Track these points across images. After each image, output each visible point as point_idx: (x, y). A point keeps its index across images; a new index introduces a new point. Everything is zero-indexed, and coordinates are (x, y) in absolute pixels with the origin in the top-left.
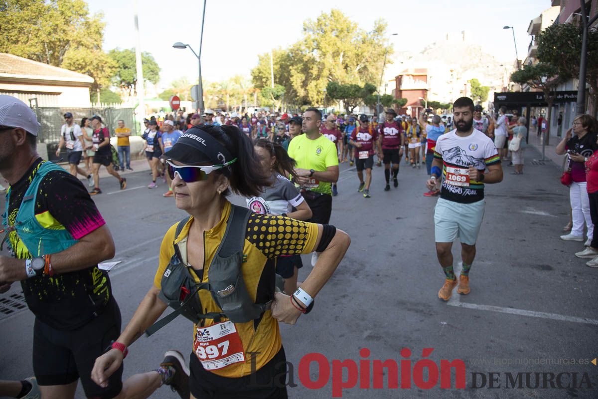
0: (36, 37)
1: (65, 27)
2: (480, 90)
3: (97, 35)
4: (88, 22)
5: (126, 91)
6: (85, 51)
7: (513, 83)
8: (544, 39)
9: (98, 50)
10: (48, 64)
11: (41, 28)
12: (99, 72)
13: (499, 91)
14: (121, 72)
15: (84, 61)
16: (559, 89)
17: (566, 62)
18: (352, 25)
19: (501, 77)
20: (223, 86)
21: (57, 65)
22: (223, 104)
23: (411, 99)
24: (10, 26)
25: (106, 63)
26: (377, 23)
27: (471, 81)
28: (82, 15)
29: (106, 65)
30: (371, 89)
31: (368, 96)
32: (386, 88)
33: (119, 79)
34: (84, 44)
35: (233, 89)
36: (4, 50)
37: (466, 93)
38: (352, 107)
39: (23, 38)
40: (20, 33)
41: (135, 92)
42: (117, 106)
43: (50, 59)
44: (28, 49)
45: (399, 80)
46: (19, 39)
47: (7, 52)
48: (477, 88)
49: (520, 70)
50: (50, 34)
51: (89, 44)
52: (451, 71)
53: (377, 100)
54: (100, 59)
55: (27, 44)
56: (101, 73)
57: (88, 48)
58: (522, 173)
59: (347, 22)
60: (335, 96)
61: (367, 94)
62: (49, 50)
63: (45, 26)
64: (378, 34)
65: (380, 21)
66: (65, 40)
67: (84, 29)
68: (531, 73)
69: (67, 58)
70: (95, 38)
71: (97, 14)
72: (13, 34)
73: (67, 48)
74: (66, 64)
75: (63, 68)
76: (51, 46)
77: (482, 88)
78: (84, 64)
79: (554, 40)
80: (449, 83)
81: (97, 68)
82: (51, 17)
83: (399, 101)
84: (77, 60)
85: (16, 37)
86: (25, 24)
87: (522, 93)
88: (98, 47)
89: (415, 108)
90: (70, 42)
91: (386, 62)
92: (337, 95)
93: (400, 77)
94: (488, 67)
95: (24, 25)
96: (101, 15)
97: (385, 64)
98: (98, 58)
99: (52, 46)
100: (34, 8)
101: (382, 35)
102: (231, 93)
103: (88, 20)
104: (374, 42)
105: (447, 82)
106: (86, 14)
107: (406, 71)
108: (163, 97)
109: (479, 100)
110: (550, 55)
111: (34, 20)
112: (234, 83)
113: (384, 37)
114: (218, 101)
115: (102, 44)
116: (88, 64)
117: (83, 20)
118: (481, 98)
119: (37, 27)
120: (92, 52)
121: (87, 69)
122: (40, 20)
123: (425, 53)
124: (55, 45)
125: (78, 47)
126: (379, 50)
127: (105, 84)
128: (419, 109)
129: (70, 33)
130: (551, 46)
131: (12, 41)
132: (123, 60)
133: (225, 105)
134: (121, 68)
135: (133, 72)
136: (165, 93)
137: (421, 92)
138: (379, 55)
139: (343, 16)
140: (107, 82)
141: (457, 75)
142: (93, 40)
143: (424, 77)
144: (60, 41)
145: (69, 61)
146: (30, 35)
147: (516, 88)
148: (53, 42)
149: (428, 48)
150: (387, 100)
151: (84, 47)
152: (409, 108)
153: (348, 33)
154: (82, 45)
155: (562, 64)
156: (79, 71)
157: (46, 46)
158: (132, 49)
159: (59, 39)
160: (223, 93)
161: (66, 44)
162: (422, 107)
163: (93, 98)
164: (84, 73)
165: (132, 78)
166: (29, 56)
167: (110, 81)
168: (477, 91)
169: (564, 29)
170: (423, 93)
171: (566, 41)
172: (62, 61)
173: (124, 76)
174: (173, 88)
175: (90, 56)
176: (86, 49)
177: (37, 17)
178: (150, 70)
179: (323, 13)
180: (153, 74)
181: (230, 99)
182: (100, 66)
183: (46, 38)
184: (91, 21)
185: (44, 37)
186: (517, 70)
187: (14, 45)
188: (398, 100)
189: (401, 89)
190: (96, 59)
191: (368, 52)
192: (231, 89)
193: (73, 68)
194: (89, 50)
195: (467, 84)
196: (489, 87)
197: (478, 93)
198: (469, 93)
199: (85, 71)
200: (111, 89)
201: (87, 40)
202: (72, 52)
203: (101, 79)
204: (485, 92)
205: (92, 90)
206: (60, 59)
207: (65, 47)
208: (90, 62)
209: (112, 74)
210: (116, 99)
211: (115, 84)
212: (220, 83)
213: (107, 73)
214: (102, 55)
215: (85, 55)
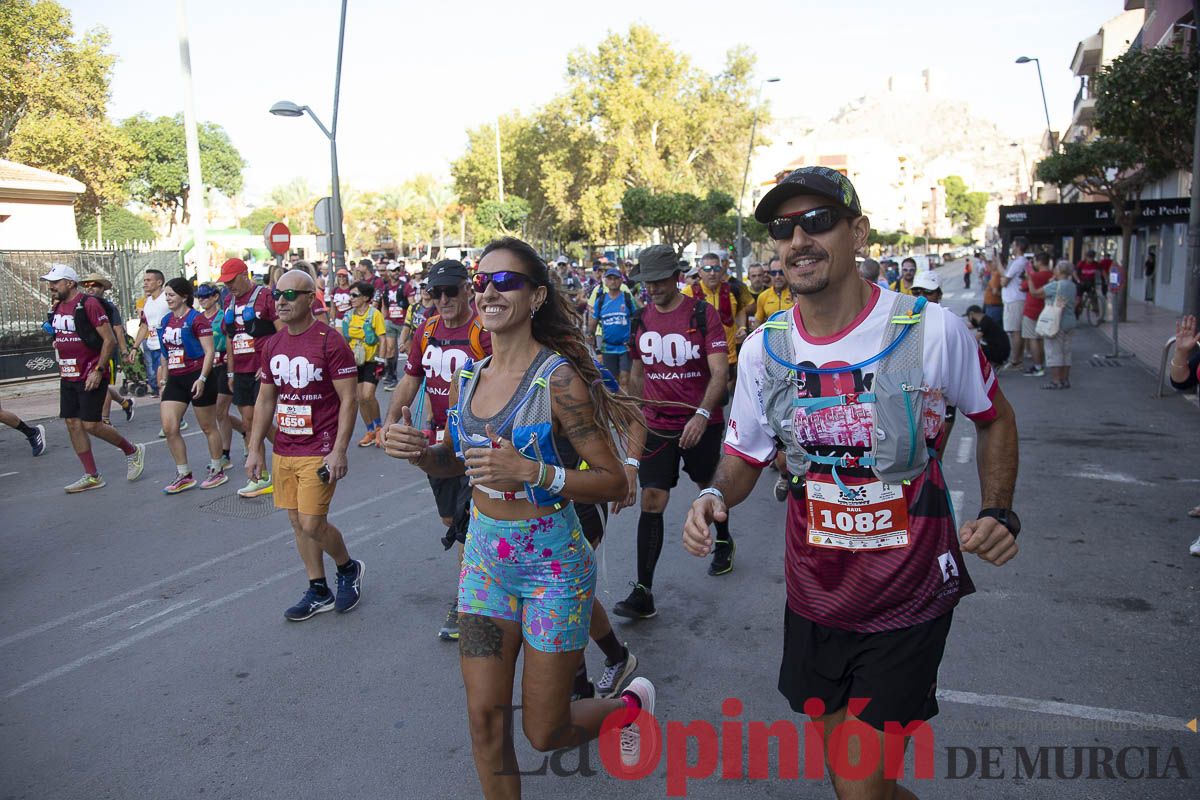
1: (14, 65)
2: (965, 201)
3: (94, 84)
4: (71, 53)
5: (163, 214)
6: (65, 121)
7: (1040, 184)
8: (1110, 82)
9: (97, 120)
12: (98, 169)
13: (1009, 202)
14: (151, 169)
15: (63, 143)
16: (1146, 196)
17: (1162, 133)
18: (677, 62)
19: (1013, 170)
20: (389, 199)
22: (391, 241)
25: (116, 148)
26: (733, 55)
27: (945, 181)
28: (56, 37)
29: (115, 152)
30: (721, 203)
31: (717, 220)
33: (147, 185)
34: (63, 105)
35: (412, 207)
37: (935, 208)
38: (681, 244)
41: (186, 215)
42: (144, 248)
48: (959, 197)
49: (1056, 153)
51: (71, 102)
52: (902, 160)
53: (737, 227)
54: (102, 139)
56: (105, 171)
57: (72, 114)
58: (1068, 387)
59: (666, 54)
60: (640, 218)
61: (714, 214)
64: (735, 81)
65: (739, 52)
66: (15, 94)
67: (61, 70)
68: (1083, 161)
69: (18, 138)
70: (89, 90)
71: (93, 35)
73: (21, 114)
74: (19, 150)
75: (11, 158)
77: (971, 195)
78: (62, 150)
79: (1133, 85)
80: (896, 187)
81: (95, 160)
84: (47, 142)
87: (1062, 204)
88: (96, 112)
90: (29, 99)
91: (755, 143)
92: (645, 217)
96: (103, 38)
97: (751, 146)
98: (97, 137)
101: (745, 83)
102: (408, 217)
103: (70, 50)
104: (726, 99)
105: (892, 185)
106: (66, 34)
108: (250, 225)
109: (965, 224)
110: (1123, 118)
112: (415, 194)
113: (747, 88)
114: (379, 232)
115: (106, 105)
116: (73, 150)
117: (57, 48)
118: (968, 217)
120: (80, 123)
121: (70, 162)
123: (843, 121)
125: (47, 112)
126: (738, 116)
127: (113, 196)
129: (27, 79)
130: (1125, 100)
132: (156, 143)
133: (395, 241)
134: (152, 160)
135: (180, 170)
136: (254, 216)
138: (739, 127)
139: (656, 41)
140: (118, 193)
141: (915, 168)
142: (84, 96)
145: (27, 144)
147: (1048, 194)
149: (848, 109)
151: (61, 111)
153: (670, 78)
154: (58, 106)
155: (1152, 140)
156: (52, 166)
158: (178, 116)
160: (390, 215)
161: (18, 104)
163: (85, 229)
164: (62, 172)
165: (178, 183)
167: (124, 189)
168: (959, 204)
169: (1156, 60)
171: (1161, 86)
172: (9, 143)
173: (159, 178)
174: (274, 203)
175: (77, 133)
176: (67, 115)
178: (219, 165)
179: (612, 35)
180: (227, 175)
181: (405, 229)
182: (102, 155)
184: (77, 51)
186: (1049, 154)
190: (90, 139)
191: (713, 120)
192: (409, 205)
193: (35, 160)
194: (74, 119)
195: (937, 187)
196: (987, 195)
197: (963, 207)
198: (943, 209)
199: (66, 167)
200: (128, 208)
201: (68, 96)
202: (32, 123)
203: (104, 185)
204: (978, 206)
205: (83, 211)
206: (5, 137)
207: (15, 111)
208: (76, 146)
209: (130, 174)
210: (139, 231)
211: (138, 197)
212: (383, 194)
213: (118, 172)
214: (105, 131)
215: (64, 129)
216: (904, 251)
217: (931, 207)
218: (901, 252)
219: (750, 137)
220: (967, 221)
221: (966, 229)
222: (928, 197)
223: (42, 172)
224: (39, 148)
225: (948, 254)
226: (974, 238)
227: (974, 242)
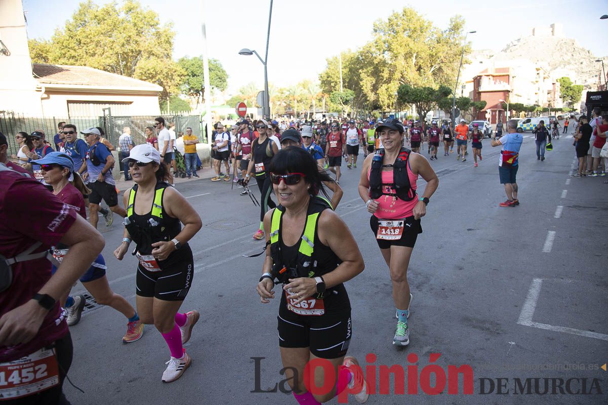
0: (111, 49)
1: (137, 38)
2: (571, 90)
3: (167, 44)
4: (159, 32)
5: (194, 99)
6: (155, 61)
9: (168, 59)
10: (121, 74)
11: (115, 41)
12: (168, 80)
13: (594, 90)
14: (190, 80)
15: (155, 70)
18: (426, 24)
20: (291, 91)
21: (130, 76)
22: (291, 110)
23: (491, 101)
24: (89, 40)
25: (175, 71)
26: (453, 20)
27: (560, 80)
28: (153, 25)
29: (175, 73)
30: (445, 92)
31: (443, 100)
32: (463, 90)
33: (188, 87)
34: (155, 54)
35: (301, 95)
36: (83, 63)
37: (555, 93)
38: (425, 111)
39: (99, 51)
40: (97, 46)
41: (203, 99)
42: (185, 114)
43: (123, 70)
44: (103, 61)
45: (477, 81)
46: (96, 52)
47: (85, 65)
48: (567, 88)
50: (123, 45)
51: (159, 53)
52: (538, 70)
53: (453, 103)
54: (170, 68)
55: (103, 56)
56: (171, 82)
59: (420, 21)
60: (406, 100)
61: (442, 97)
62: (122, 61)
63: (119, 38)
64: (454, 33)
65: (456, 18)
66: (137, 50)
67: (155, 39)
69: (138, 69)
70: (165, 47)
71: (167, 23)
72: (90, 47)
73: (139, 59)
74: (138, 74)
77: (574, 87)
78: (154, 73)
80: (535, 84)
81: (167, 77)
82: (124, 29)
83: (478, 103)
84: (149, 70)
85: (94, 50)
86: (102, 37)
88: (168, 56)
89: (496, 111)
90: (142, 52)
91: (463, 62)
92: (409, 99)
93: (478, 78)
94: (582, 63)
95: (100, 38)
96: (171, 24)
97: (461, 64)
98: (168, 67)
99: (125, 57)
100: (110, 22)
101: (459, 34)
102: (299, 99)
104: (450, 42)
105: (532, 82)
106: (157, 24)
107: (486, 71)
108: (230, 103)
109: (570, 101)
111: (110, 33)
112: (303, 88)
113: (460, 36)
114: (286, 106)
115: (172, 53)
116: (158, 73)
117: (154, 30)
118: (572, 98)
119: (111, 39)
120: (162, 61)
121: (157, 78)
122: (115, 33)
123: (509, 51)
124: (128, 55)
125: (149, 57)
126: (455, 49)
127: (174, 92)
128: (500, 111)
129: (142, 44)
131: (90, 54)
132: (192, 69)
133: (293, 110)
135: (201, 80)
136: (231, 101)
137: (502, 93)
138: (456, 55)
139: (416, 15)
140: (176, 90)
141: (544, 74)
142: (163, 49)
143: (506, 78)
144: (132, 52)
145: (141, 71)
146: (106, 48)
148: (126, 53)
149: (511, 45)
150: (464, 104)
151: (154, 56)
152: (489, 111)
153: (422, 32)
154: (153, 55)
156: (150, 80)
157: (120, 57)
158: (201, 56)
159: (132, 50)
160: (291, 98)
161: (138, 55)
162: (503, 110)
163: (163, 106)
164: (154, 82)
165: (200, 86)
166: (104, 68)
167: (178, 89)
168: (567, 92)
170: (505, 95)
172: (134, 71)
173: (193, 83)
174: (241, 94)
175: (160, 65)
176: (157, 58)
177: (112, 30)
178: (218, 77)
179: (395, 12)
180: (221, 82)
181: (298, 104)
182: (170, 74)
183: (120, 49)
184: (161, 31)
185: (118, 49)
187: (92, 57)
188: (475, 102)
189: (480, 91)
190: (166, 68)
191: (443, 52)
192: (299, 94)
193: (144, 78)
194: (159, 59)
195: (557, 83)
196: (583, 87)
197: (569, 92)
198: (558, 94)
199: (156, 80)
200: (180, 97)
201: (157, 50)
202: (143, 62)
203: (170, 87)
204: (577, 92)
205: (162, 99)
206: (133, 69)
207: (137, 58)
208: (160, 71)
209: (181, 82)
210: (184, 107)
211: (184, 92)
212: (288, 89)
213: (176, 82)
215: (155, 64)
216: (537, 115)
217: (553, 93)
218: (535, 115)
219: (461, 58)
220: (571, 100)
221: (570, 104)
222: (551, 88)
223: (147, 83)
224: (145, 72)
225: (561, 116)
226: (575, 108)
227: (575, 110)
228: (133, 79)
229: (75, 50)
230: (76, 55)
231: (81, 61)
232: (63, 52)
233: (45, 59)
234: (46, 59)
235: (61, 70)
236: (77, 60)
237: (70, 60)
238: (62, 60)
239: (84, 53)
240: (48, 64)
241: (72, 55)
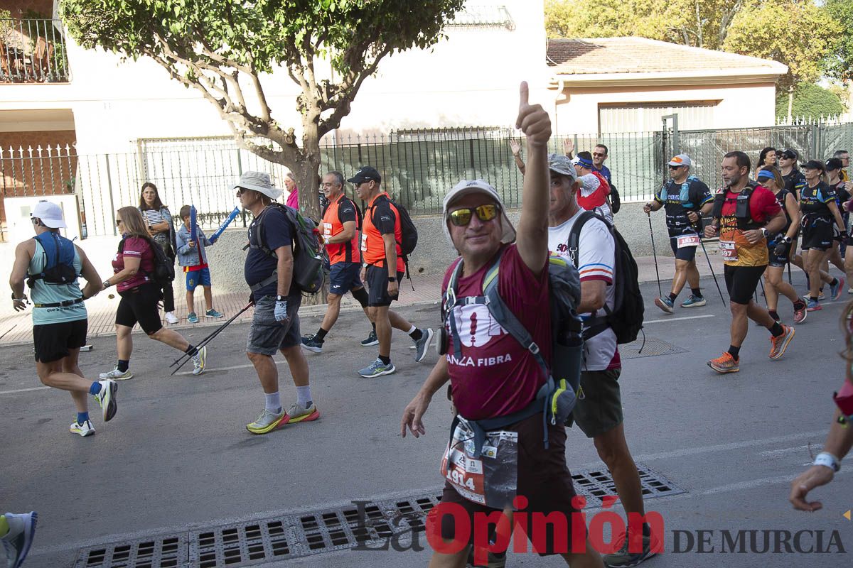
10: (698, 45)
12: (797, 49)
14: (848, 44)
15: (769, 31)
21: (715, 47)
25: (816, 28)
29: (815, 32)
33: (841, 59)
36: (627, 31)
42: (830, 122)
43: (702, 35)
46: (653, 6)
47: (630, 34)
54: (804, 21)
55: (665, 13)
56: (803, 52)
62: (702, 18)
69: (733, 31)
73: (737, 9)
74: (733, 42)
75: (725, 50)
76: (707, 9)
78: (767, 36)
81: (795, 41)
84: (756, 31)
98: (800, 21)
99: (709, 9)
116: (777, 35)
120: (786, 8)
121: (773, 46)
125: (758, 4)
127: (808, 74)
131: (641, 11)
140: (813, 70)
145: (739, 35)
156: (757, 52)
157: (697, 10)
161: (735, 1)
164: (765, 56)
166: (666, 35)
167: (819, 66)
172: (725, 36)
175: (782, 19)
182: (801, 36)
187: (643, 18)
190: (793, 22)
193: (744, 49)
194: (781, 6)
199: (769, 51)
200: (819, 84)
202: (746, 16)
203: (801, 64)
205: (781, 90)
206: (722, 32)
207: (732, 8)
208: (780, 31)
209: (826, 51)
210: (827, 105)
211: (831, 73)
213: (815, 50)
214: (808, 13)
215: (772, 17)
223: (749, 58)
228: (721, 52)
229: (615, 8)
230: (617, 17)
231: (623, 28)
232: (595, 14)
233: (561, 30)
234: (563, 30)
235: (590, 48)
236: (617, 27)
237: (605, 27)
238: (593, 29)
239: (631, 9)
240: (566, 39)
241: (610, 18)
